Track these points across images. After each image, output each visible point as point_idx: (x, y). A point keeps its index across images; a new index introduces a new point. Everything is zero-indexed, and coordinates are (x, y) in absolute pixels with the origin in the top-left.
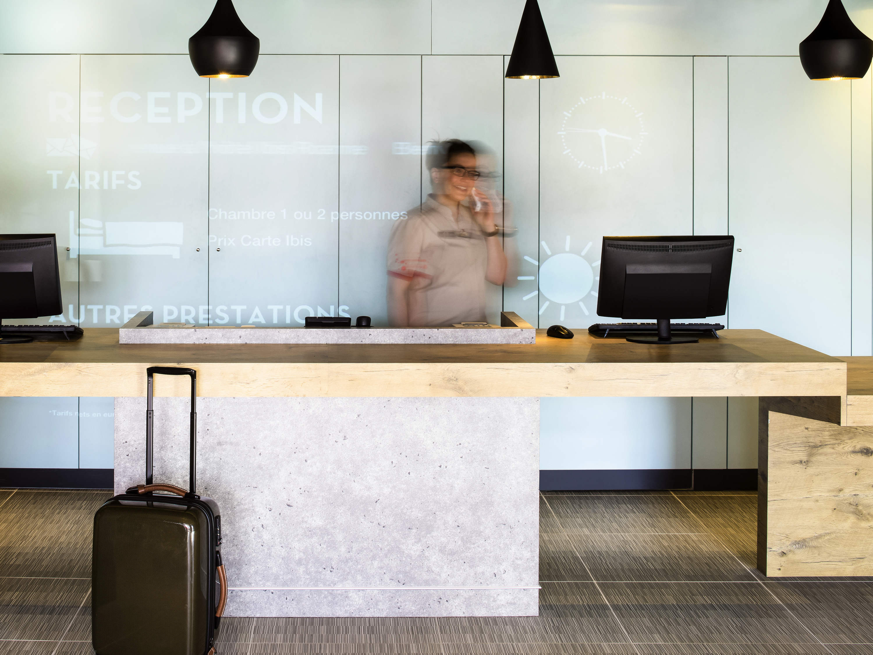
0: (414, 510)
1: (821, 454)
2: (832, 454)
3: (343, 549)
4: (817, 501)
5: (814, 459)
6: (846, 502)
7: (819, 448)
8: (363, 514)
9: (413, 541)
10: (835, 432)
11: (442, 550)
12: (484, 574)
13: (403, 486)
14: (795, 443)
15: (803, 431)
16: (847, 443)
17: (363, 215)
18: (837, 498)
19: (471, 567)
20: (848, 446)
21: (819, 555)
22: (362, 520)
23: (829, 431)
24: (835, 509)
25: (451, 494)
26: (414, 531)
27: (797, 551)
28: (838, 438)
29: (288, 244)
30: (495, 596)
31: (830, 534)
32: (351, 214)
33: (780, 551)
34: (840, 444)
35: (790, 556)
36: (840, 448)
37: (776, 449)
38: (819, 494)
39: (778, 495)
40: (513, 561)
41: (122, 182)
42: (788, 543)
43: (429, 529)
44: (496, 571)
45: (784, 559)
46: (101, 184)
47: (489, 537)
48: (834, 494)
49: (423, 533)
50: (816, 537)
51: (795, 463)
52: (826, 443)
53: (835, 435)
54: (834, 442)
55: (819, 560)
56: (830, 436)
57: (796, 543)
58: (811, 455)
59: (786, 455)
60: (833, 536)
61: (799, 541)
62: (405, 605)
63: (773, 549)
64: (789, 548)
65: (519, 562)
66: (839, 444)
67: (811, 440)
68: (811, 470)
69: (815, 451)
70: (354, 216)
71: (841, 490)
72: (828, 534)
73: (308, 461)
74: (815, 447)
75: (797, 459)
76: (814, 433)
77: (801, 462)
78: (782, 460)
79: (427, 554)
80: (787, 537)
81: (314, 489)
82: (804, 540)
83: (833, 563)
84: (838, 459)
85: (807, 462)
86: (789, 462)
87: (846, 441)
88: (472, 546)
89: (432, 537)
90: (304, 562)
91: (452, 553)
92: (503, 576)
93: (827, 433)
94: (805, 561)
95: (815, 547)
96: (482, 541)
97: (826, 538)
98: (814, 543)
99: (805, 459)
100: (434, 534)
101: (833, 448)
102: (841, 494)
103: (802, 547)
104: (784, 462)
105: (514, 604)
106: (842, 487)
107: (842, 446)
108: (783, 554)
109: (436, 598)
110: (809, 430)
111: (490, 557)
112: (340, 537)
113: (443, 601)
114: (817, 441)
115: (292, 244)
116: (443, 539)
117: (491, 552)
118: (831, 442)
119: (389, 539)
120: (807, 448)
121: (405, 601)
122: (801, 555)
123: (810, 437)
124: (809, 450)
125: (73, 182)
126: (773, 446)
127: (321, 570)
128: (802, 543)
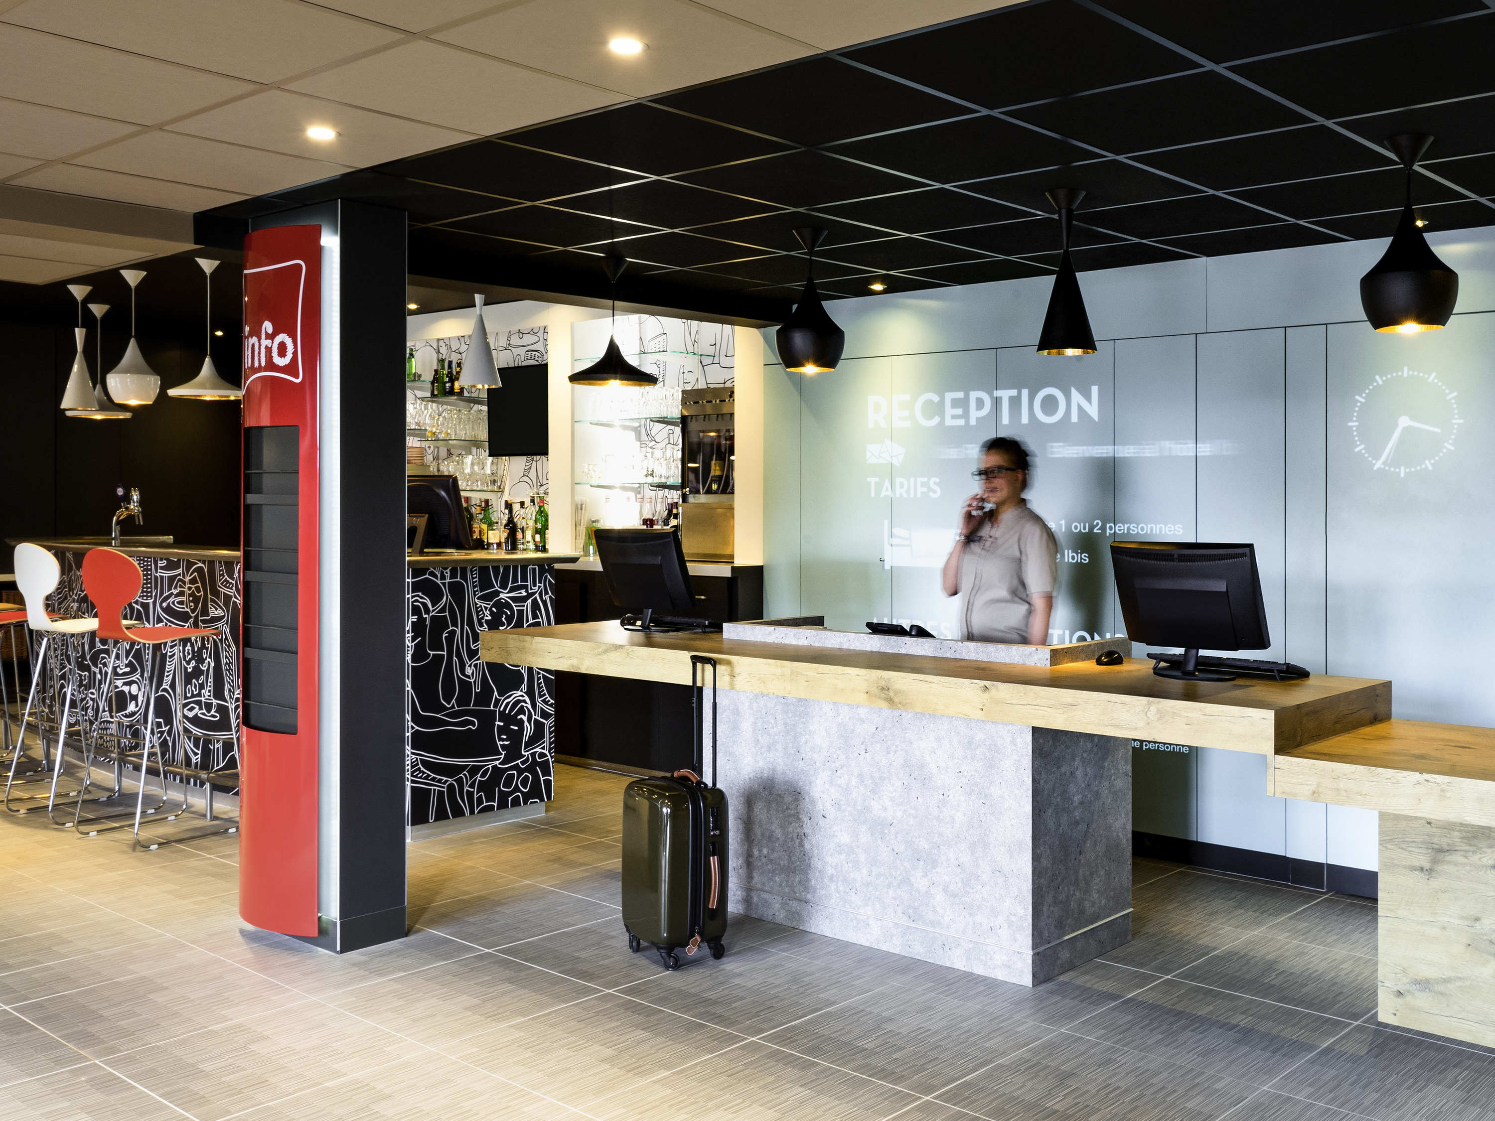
0: (921, 839)
1: (1449, 862)
2: (1464, 864)
3: (865, 871)
4: (1444, 928)
5: (1439, 868)
6: (1485, 937)
7: (1447, 854)
8: (880, 836)
9: (921, 874)
10: (1469, 835)
11: (945, 890)
12: (981, 926)
13: (913, 812)
14: (1414, 842)
15: (1424, 826)
16: (1485, 853)
17: (1137, 528)
18: (1470, 930)
19: (970, 914)
20: (1488, 858)
21: (1448, 1006)
22: (880, 842)
23: (1460, 831)
24: (1469, 945)
25: (952, 828)
26: (922, 863)
27: (1417, 994)
28: (1473, 843)
29: (1066, 561)
30: (992, 953)
31: (1463, 979)
32: (1126, 526)
33: (1395, 989)
34: (1476, 852)
35: (1409, 998)
36: (1475, 858)
37: (1389, 846)
38: (1447, 919)
39: (1392, 910)
40: (1008, 916)
41: (925, 490)
42: (1405, 980)
43: (934, 864)
44: (992, 925)
45: (1400, 1001)
46: (908, 492)
47: (986, 884)
48: (1466, 923)
49: (929, 867)
50: (1444, 979)
51: (1413, 869)
52: (1457, 848)
53: (1468, 838)
54: (1468, 848)
55: (1448, 1014)
56: (1461, 838)
57: (1417, 982)
58: (1435, 861)
59: (1401, 855)
60: (1468, 983)
61: (1421, 981)
62: (915, 945)
63: (1386, 985)
64: (1408, 987)
65: (1013, 919)
66: (1474, 852)
67: (1435, 840)
68: (1435, 883)
69: (1441, 856)
70: (1129, 528)
71: (1477, 919)
72: (1460, 978)
73: (838, 772)
74: (1441, 851)
75: (1417, 864)
76: (1439, 830)
77: (1422, 869)
78: (1396, 862)
79: (932, 892)
80: (1404, 971)
81: (843, 803)
82: (1427, 981)
83: (1469, 1023)
84: (1473, 873)
85: (1430, 871)
86: (1405, 867)
87: (1483, 850)
88: (971, 891)
89: (937, 872)
90: (835, 879)
91: (954, 896)
92: (999, 931)
93: (1457, 834)
94: (1428, 1011)
95: (1442, 994)
96: (980, 887)
97: (1457, 984)
98: (1441, 988)
99: (1427, 865)
100: (938, 870)
101: (1466, 857)
102: (1477, 925)
103: (1423, 990)
104: (1399, 865)
105: (1009, 967)
106: (1479, 915)
107: (1478, 856)
108: (1400, 994)
109: (940, 943)
110: (1433, 825)
111: (986, 906)
112: (862, 858)
113: (947, 949)
114: (1444, 842)
115: (1071, 560)
116: (946, 878)
117: (988, 902)
118: (1464, 848)
119: (902, 868)
120: (1430, 851)
121: (914, 941)
122: (1422, 1000)
123: (1434, 836)
124: (1433, 854)
125: (887, 490)
126: (1385, 840)
127: (848, 890)
128: (1424, 984)
